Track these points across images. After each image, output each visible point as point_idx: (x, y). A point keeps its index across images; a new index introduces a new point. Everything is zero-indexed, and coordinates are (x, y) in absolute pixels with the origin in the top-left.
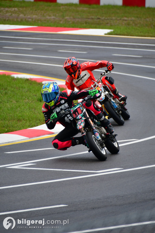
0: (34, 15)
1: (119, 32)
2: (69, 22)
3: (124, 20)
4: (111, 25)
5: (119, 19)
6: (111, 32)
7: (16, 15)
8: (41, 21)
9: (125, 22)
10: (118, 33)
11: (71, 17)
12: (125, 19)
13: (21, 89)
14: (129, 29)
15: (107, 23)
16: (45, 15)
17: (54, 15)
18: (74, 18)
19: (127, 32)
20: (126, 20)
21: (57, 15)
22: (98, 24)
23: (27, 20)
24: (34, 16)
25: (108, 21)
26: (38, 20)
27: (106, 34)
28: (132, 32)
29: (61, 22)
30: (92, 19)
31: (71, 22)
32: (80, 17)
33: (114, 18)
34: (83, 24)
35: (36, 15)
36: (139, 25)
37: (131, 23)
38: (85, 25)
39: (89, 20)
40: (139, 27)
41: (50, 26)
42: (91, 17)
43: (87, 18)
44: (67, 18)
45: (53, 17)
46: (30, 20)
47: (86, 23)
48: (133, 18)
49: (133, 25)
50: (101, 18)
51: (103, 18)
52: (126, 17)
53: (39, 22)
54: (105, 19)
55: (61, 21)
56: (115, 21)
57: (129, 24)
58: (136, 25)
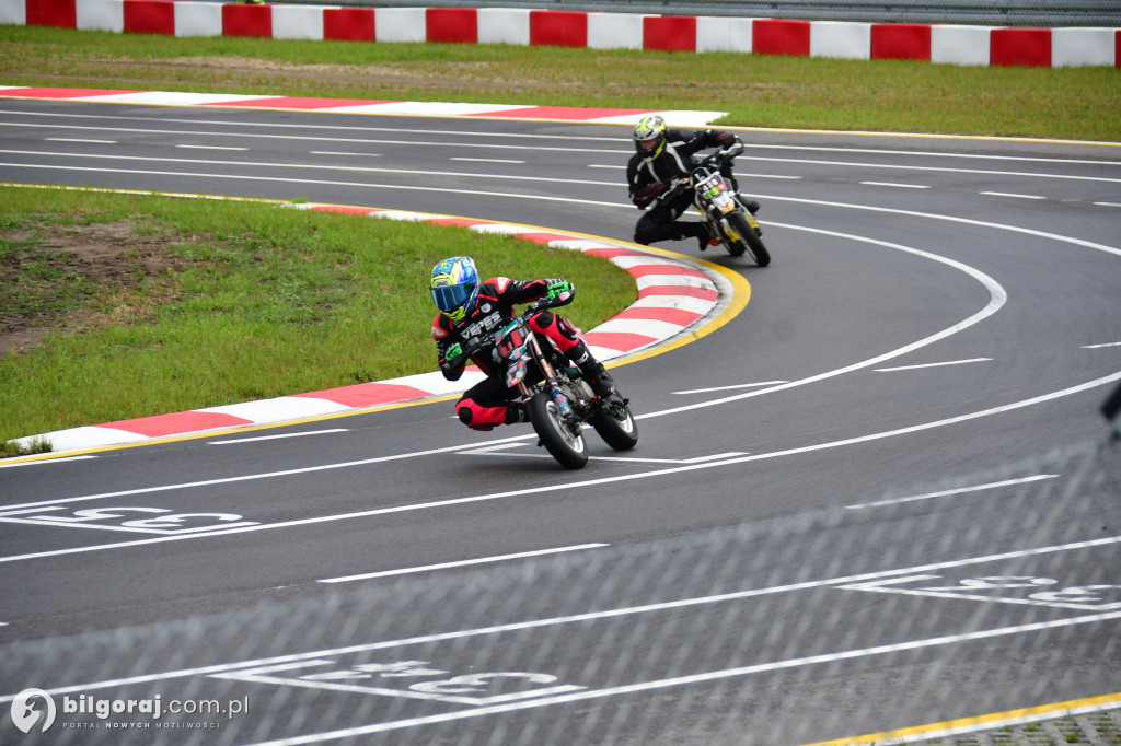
0: (529, 78)
1: (742, 118)
2: (619, 94)
3: (755, 89)
4: (724, 102)
5: (743, 85)
6: (723, 118)
7: (485, 79)
8: (546, 93)
9: (760, 93)
10: (740, 121)
11: (623, 83)
12: (760, 85)
13: (494, 260)
14: (767, 109)
15: (715, 97)
16: (557, 78)
17: (579, 79)
18: (631, 86)
19: (763, 118)
20: (761, 89)
21: (588, 78)
22: (691, 99)
23: (511, 90)
24: (530, 82)
25: (716, 91)
26: (539, 92)
27: (709, 124)
28: (776, 118)
29: (598, 96)
30: (676, 86)
31: (622, 96)
32: (645, 83)
33: (730, 84)
34: (653, 98)
35: (535, 78)
36: (793, 101)
37: (775, 95)
38: (657, 101)
39: (668, 90)
40: (794, 105)
41: (570, 105)
42: (672, 83)
43: (661, 85)
44: (611, 84)
45: (577, 83)
46: (519, 91)
47: (660, 97)
48: (779, 85)
49: (779, 100)
50: (697, 83)
51: (704, 84)
52: (761, 81)
53: (542, 95)
54: (707, 87)
55: (596, 92)
56: (733, 92)
57: (767, 100)
58: (786, 100)
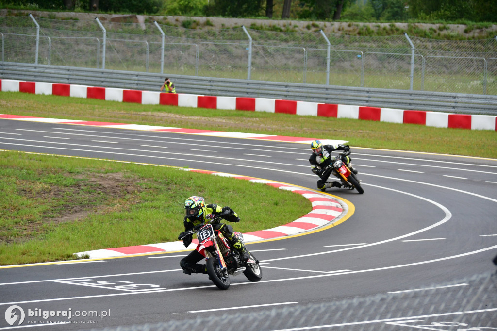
1: (354, 143)
3: (359, 133)
4: (347, 137)
5: (354, 131)
7: (257, 125)
8: (280, 131)
9: (361, 135)
10: (353, 145)
11: (309, 128)
12: (361, 131)
13: (258, 193)
14: (363, 141)
15: (344, 135)
16: (284, 125)
17: (292, 126)
18: (312, 130)
19: (362, 144)
20: (361, 133)
21: (296, 126)
22: (335, 135)
23: (267, 129)
24: (274, 126)
25: (344, 133)
26: (278, 130)
28: (367, 144)
29: (300, 133)
30: (329, 130)
32: (317, 128)
33: (350, 130)
34: (320, 134)
35: (276, 125)
37: (366, 135)
38: (322, 136)
39: (326, 132)
40: (374, 139)
41: (289, 136)
42: (328, 129)
43: (323, 130)
44: (305, 128)
45: (292, 128)
46: (270, 130)
47: (323, 134)
48: (368, 131)
49: (368, 137)
50: (337, 130)
51: (340, 130)
52: (361, 130)
53: (279, 131)
54: (341, 131)
55: (299, 131)
56: (351, 133)
57: (363, 137)
58: (371, 137)
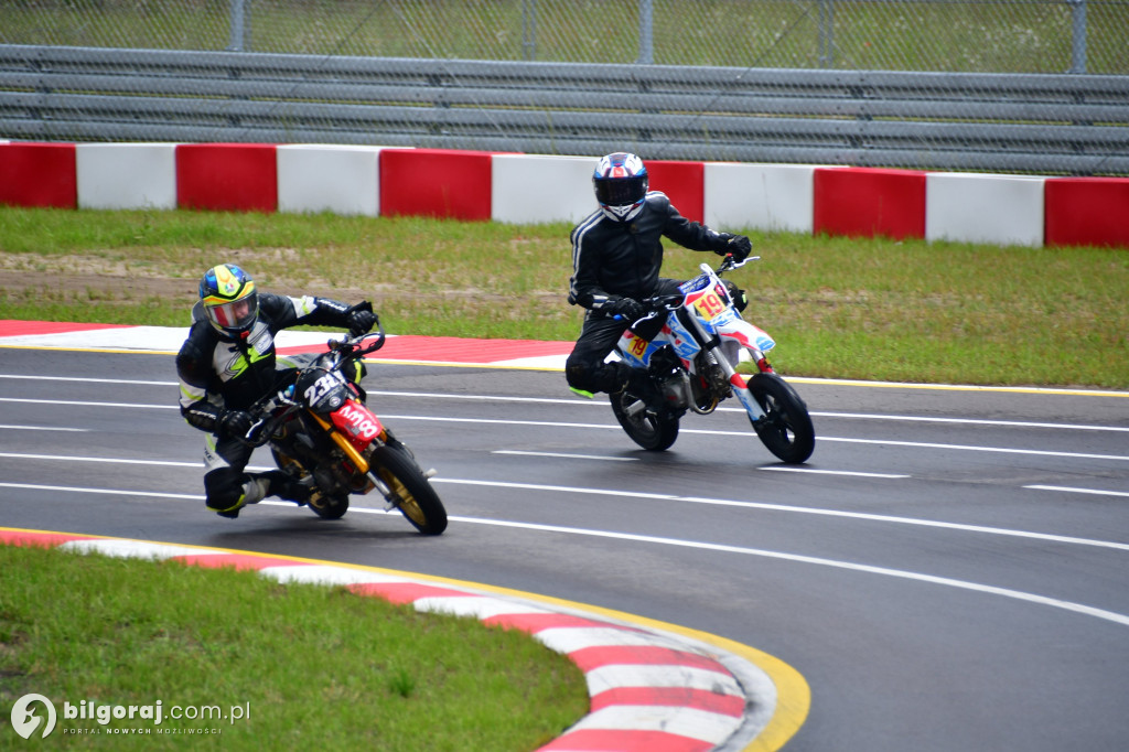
0: (380, 281)
1: (794, 360)
2: (553, 312)
3: (819, 302)
5: (796, 296)
8: (412, 309)
9: (829, 312)
11: (562, 291)
12: (828, 295)
13: (308, 636)
14: (843, 343)
16: (432, 280)
17: (475, 283)
19: (834, 360)
20: (830, 304)
21: (492, 280)
24: (379, 287)
26: (398, 306)
28: (859, 361)
29: (513, 315)
31: (559, 315)
33: (772, 293)
35: (390, 280)
36: (892, 327)
37: (857, 314)
40: (894, 335)
41: (457, 333)
44: (539, 292)
45: (471, 291)
48: (865, 295)
49: (866, 325)
52: (829, 287)
53: (404, 313)
55: (509, 307)
56: (776, 308)
57: (842, 323)
58: (880, 324)
